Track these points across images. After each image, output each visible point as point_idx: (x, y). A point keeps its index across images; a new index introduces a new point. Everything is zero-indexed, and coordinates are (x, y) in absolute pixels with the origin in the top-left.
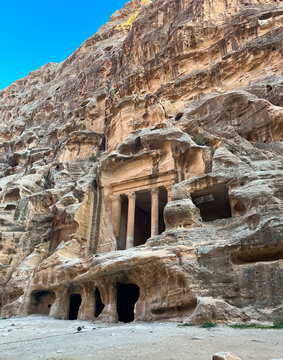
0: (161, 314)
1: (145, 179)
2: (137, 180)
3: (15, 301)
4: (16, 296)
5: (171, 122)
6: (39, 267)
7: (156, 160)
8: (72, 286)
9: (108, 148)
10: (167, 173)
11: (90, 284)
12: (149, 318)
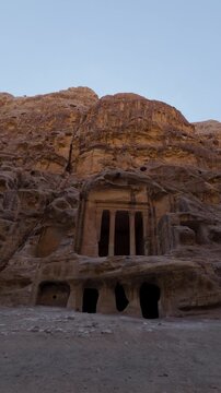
1: (126, 204)
3: (18, 290)
4: (15, 284)
5: (138, 170)
6: (46, 259)
7: (133, 192)
8: (89, 280)
9: (76, 172)
10: (143, 203)
11: (112, 281)
12: (179, 315)
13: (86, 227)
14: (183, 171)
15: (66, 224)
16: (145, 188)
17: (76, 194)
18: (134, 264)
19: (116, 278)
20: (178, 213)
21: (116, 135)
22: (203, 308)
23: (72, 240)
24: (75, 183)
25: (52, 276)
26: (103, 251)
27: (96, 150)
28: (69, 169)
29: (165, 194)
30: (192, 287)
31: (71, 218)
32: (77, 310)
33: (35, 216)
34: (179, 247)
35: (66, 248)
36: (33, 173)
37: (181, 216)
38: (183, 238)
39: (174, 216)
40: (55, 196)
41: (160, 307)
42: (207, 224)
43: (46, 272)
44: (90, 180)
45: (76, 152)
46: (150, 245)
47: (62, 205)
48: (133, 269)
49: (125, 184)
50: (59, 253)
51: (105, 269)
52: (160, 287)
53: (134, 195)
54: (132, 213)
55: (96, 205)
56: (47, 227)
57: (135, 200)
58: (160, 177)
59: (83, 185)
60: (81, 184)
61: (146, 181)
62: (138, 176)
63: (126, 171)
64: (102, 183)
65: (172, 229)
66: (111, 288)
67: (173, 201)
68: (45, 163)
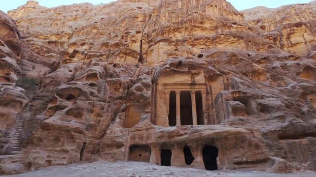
0: (240, 165)
1: (188, 85)
2: (182, 85)
3: (116, 151)
4: (112, 146)
5: (196, 57)
6: (133, 129)
7: (193, 76)
8: (164, 143)
9: (146, 62)
10: (201, 84)
11: (181, 144)
12: (233, 168)
13: (158, 105)
14: (234, 55)
15: (144, 104)
16: (202, 71)
17: (149, 80)
18: (197, 131)
19: (184, 142)
20: (231, 90)
21: (177, 30)
22: (252, 163)
23: (149, 115)
24: (146, 71)
25: (137, 141)
26: (172, 122)
27: (161, 43)
28: (141, 60)
29: (219, 75)
30: (243, 147)
31: (147, 98)
32: (157, 164)
33: (120, 98)
34: (232, 118)
35: (146, 121)
36: (115, 66)
37: (233, 93)
38: (235, 111)
39: (228, 93)
40: (133, 82)
41: (218, 162)
42: (256, 98)
43: (133, 138)
44: (158, 69)
45: (145, 46)
46: (209, 116)
47: (139, 89)
48: (197, 135)
49: (186, 69)
50: (141, 125)
51: (175, 135)
52: (218, 148)
53: (194, 78)
54: (193, 92)
55: (164, 87)
56: (130, 106)
57: (195, 82)
58: (215, 62)
59: (153, 72)
60: (152, 71)
61: (203, 66)
62: (197, 62)
63: (187, 59)
64: (168, 70)
65: (226, 103)
66: (180, 149)
67: (226, 81)
68: (122, 57)
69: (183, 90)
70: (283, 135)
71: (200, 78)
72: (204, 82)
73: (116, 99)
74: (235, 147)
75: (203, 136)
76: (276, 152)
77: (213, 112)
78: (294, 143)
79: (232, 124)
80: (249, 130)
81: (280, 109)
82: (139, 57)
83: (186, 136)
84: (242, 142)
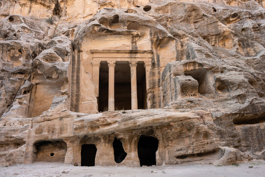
1: (126, 53)
2: (118, 52)
3: (11, 151)
4: (8, 145)
5: (140, 11)
6: (39, 118)
7: (135, 39)
8: (85, 136)
9: (66, 15)
10: (145, 51)
11: (109, 136)
12: (175, 162)
13: (82, 83)
14: (194, 9)
15: (57, 80)
16: (148, 32)
17: (66, 45)
18: (131, 118)
19: (113, 133)
20: (185, 60)
23: (66, 97)
24: (65, 29)
25: (46, 135)
28: (57, 11)
29: (170, 39)
30: (189, 136)
31: (62, 73)
33: (21, 72)
34: (180, 98)
35: (59, 106)
36: (11, 19)
37: (186, 64)
38: (185, 89)
40: (42, 47)
41: (157, 157)
42: (214, 72)
43: (39, 131)
44: (83, 26)
46: (154, 97)
47: (50, 58)
48: (130, 124)
49: (124, 29)
50: (52, 112)
51: (101, 125)
52: (158, 139)
53: (136, 42)
54: (133, 63)
55: (91, 56)
56: (37, 84)
57: (136, 48)
58: (167, 18)
59: (75, 32)
60: (74, 30)
61: (149, 24)
62: (140, 17)
63: (127, 12)
64: (96, 28)
65: (175, 79)
66: (108, 143)
67: (179, 48)
68: (25, 4)
69: (119, 60)
70: (240, 119)
71: (145, 43)
72: (150, 49)
73: (14, 73)
74: (180, 136)
75: (138, 124)
76: (228, 141)
77: (159, 92)
78: (251, 128)
79: (178, 107)
80: (198, 114)
81: (241, 85)
82: (53, 6)
83: (116, 125)
84: (189, 130)
